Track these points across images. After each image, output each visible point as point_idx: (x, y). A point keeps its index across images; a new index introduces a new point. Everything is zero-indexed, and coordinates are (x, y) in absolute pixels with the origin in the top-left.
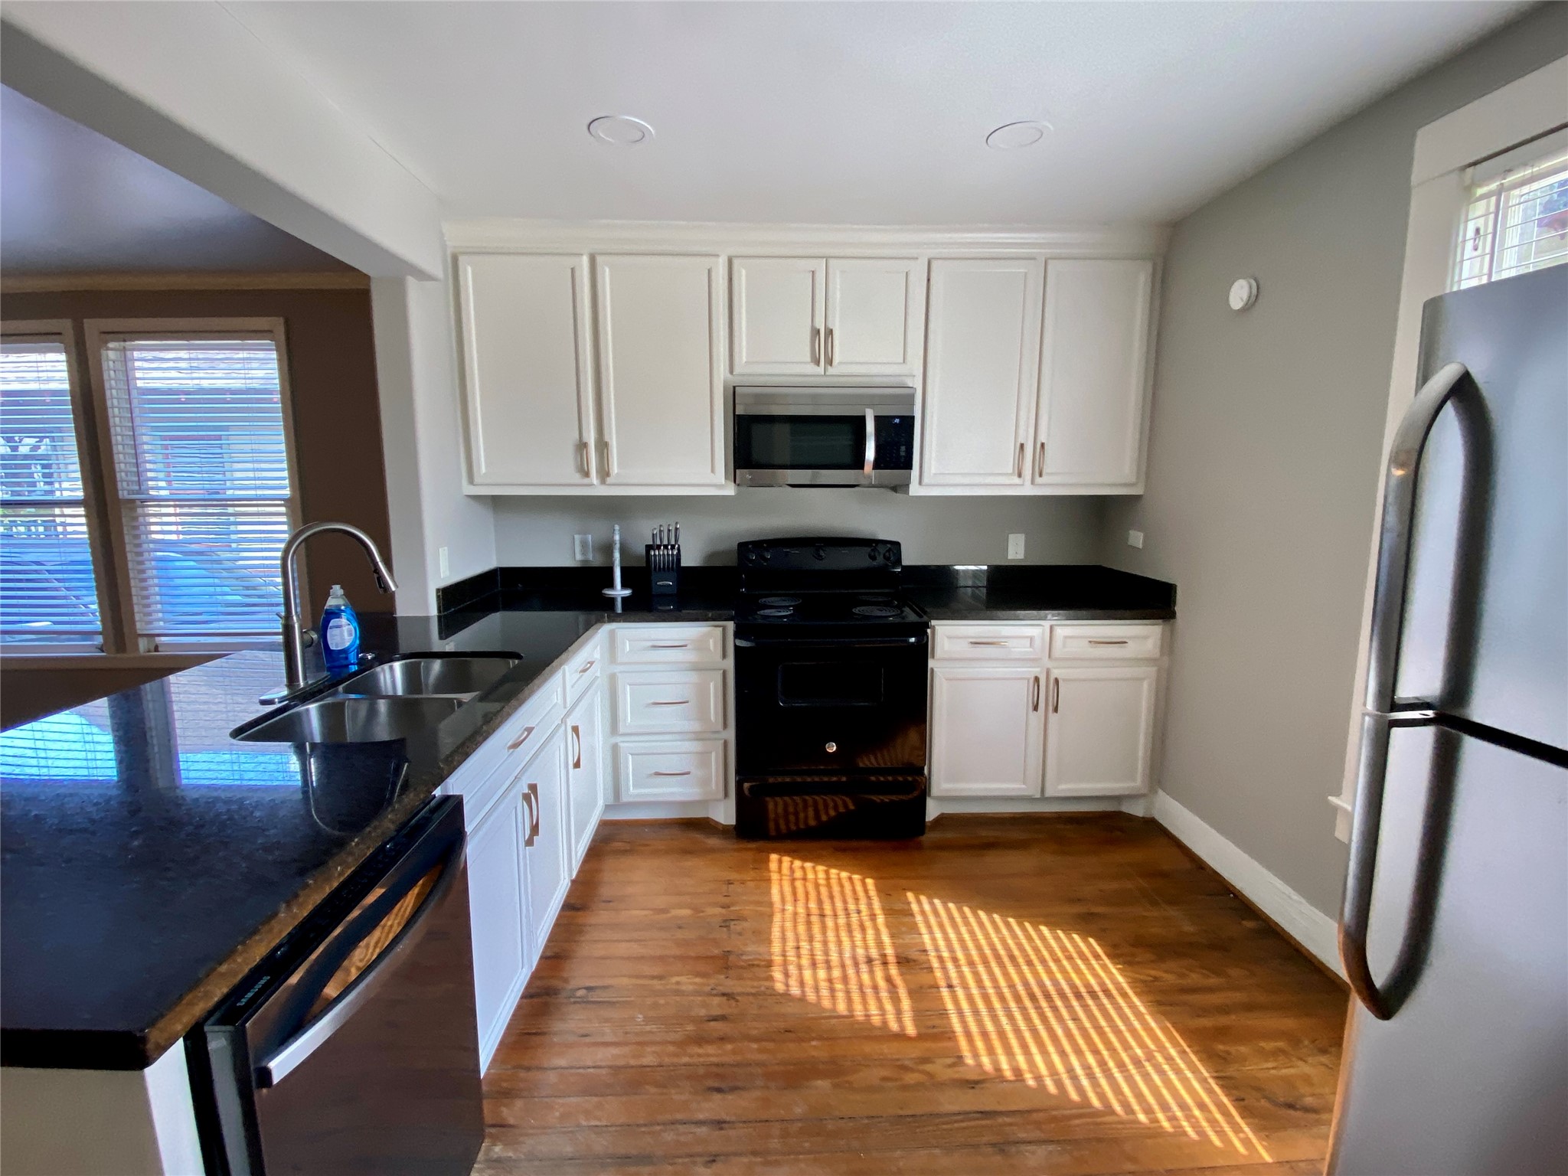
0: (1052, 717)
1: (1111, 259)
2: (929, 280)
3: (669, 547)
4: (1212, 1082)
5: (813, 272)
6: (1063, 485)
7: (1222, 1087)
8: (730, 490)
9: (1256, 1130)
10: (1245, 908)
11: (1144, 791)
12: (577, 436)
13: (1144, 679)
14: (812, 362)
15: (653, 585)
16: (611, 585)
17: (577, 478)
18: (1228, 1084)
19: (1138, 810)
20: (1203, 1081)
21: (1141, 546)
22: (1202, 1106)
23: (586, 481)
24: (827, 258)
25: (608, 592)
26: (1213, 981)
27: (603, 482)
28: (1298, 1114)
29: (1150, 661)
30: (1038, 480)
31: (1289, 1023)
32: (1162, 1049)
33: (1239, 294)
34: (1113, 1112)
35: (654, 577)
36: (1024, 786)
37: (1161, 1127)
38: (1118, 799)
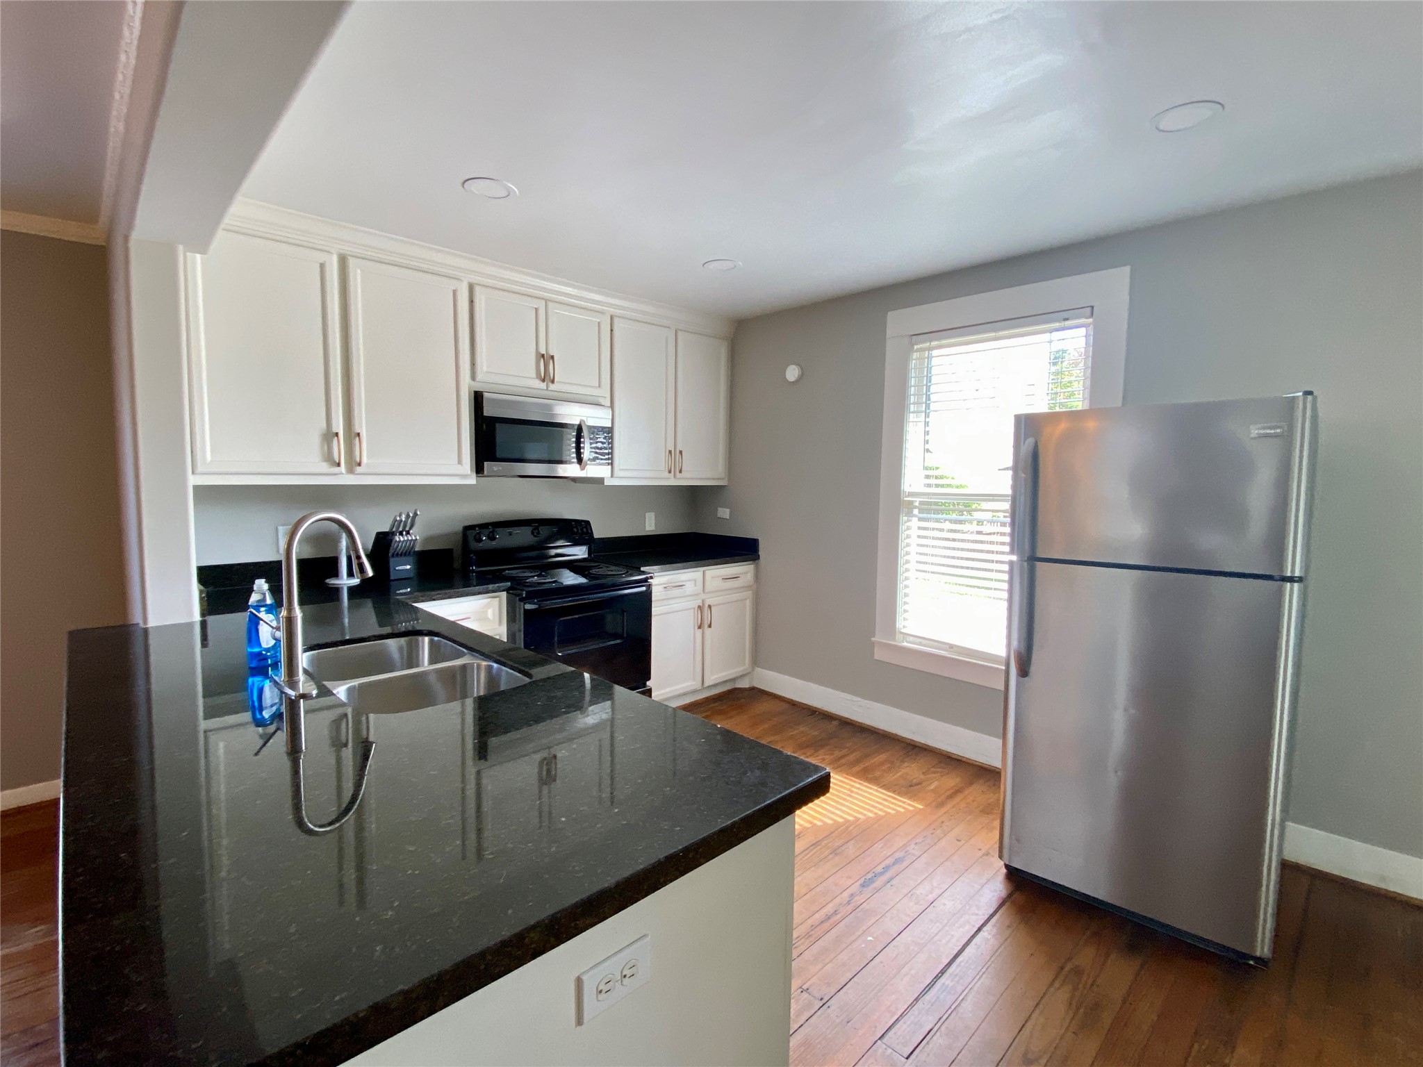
0: (708, 631)
1: (706, 335)
2: (612, 330)
3: (404, 533)
4: (879, 789)
5: (536, 309)
6: (701, 479)
7: (885, 789)
8: (472, 480)
9: (910, 798)
10: (828, 717)
11: (750, 670)
12: (324, 425)
13: (746, 599)
14: (537, 378)
15: (392, 569)
16: (335, 573)
17: (325, 467)
18: (885, 787)
19: (744, 684)
20: (877, 791)
21: (728, 518)
22: (885, 800)
23: (336, 470)
24: (546, 301)
25: (332, 582)
26: (844, 751)
27: (350, 470)
28: (915, 787)
29: (748, 588)
30: (678, 475)
31: (883, 757)
32: (852, 786)
33: (792, 373)
34: (859, 819)
35: (392, 561)
36: (694, 683)
37: (880, 815)
38: (734, 680)
